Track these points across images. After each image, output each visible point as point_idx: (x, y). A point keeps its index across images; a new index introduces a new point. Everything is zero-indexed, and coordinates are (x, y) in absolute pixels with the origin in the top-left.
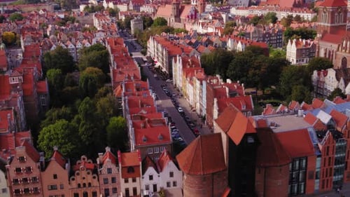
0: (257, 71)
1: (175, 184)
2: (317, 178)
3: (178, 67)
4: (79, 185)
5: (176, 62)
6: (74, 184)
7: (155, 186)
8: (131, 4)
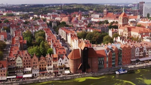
0: (95, 38)
1: (67, 63)
2: (107, 63)
3: (69, 37)
4: (41, 63)
5: (68, 35)
7: (62, 64)
8: (51, 17)
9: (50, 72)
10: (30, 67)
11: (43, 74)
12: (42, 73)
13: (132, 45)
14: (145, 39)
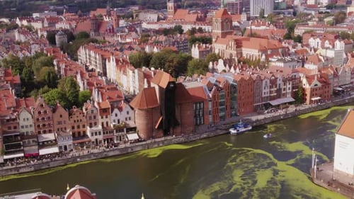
1: (130, 119)
2: (210, 114)
3: (111, 66)
4: (75, 121)
5: (109, 61)
6: (72, 120)
7: (119, 121)
8: (46, 21)
9: (96, 140)
10: (50, 132)
11: (82, 144)
12: (80, 143)
13: (256, 75)
14: (274, 62)
